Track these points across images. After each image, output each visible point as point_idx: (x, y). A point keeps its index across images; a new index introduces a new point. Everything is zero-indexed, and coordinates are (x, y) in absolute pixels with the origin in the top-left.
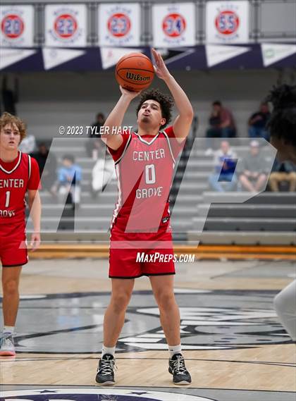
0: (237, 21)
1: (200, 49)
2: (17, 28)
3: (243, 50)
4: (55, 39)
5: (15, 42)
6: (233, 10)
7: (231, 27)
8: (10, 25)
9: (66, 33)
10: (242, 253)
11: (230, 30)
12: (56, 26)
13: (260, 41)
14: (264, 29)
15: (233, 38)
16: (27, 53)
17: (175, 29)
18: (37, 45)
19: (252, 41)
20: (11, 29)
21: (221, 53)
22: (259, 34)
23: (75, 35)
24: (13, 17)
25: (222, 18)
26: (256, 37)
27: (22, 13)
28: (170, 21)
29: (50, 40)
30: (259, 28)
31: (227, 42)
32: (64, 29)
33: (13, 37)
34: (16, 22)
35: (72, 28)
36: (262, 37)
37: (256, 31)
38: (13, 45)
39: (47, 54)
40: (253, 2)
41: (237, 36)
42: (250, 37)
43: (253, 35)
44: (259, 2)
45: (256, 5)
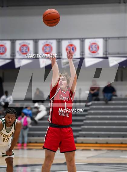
0: (98, 47)
2: (3, 50)
3: (101, 60)
4: (20, 55)
5: (3, 56)
6: (97, 42)
7: (95, 50)
9: (24, 52)
10: (100, 147)
11: (95, 51)
12: (20, 49)
13: (108, 56)
14: (110, 51)
16: (8, 61)
18: (12, 57)
19: (105, 56)
21: (91, 61)
22: (107, 53)
24: (2, 45)
25: (91, 46)
26: (106, 54)
27: (6, 44)
28: (69, 47)
29: (18, 56)
30: (107, 50)
31: (94, 56)
32: (24, 51)
33: (2, 54)
34: (3, 48)
35: (27, 50)
36: (109, 54)
37: (106, 51)
38: (2, 58)
39: (16, 61)
40: (105, 39)
41: (98, 54)
42: (104, 54)
43: (105, 53)
44: (108, 39)
45: (106, 41)
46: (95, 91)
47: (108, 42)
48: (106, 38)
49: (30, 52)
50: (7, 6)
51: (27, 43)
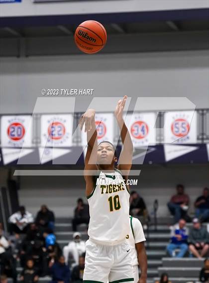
1: (160, 148)
3: (193, 149)
4: (49, 141)
5: (18, 143)
6: (185, 118)
8: (14, 131)
13: (205, 141)
15: (185, 140)
18: (34, 145)
19: (200, 142)
20: (15, 133)
21: (176, 151)
22: (205, 137)
24: (16, 124)
26: (203, 139)
27: (23, 121)
30: (205, 132)
31: (180, 142)
33: (16, 139)
36: (207, 139)
37: (203, 134)
38: (16, 146)
40: (201, 112)
41: (188, 138)
42: (198, 139)
43: (201, 137)
44: (205, 112)
45: (203, 114)
47: (205, 117)
48: (203, 110)
50: (27, 56)
51: (61, 119)
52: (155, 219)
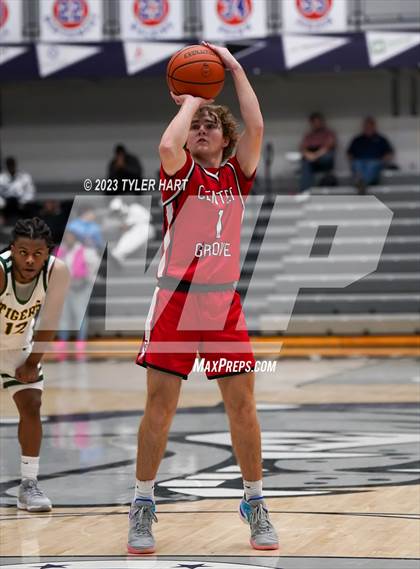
1: (274, 42)
3: (339, 42)
4: (56, 30)
7: (320, 8)
9: (71, 20)
10: (342, 346)
11: (319, 13)
12: (55, 10)
13: (363, 27)
14: (370, 10)
15: (323, 25)
16: (13, 53)
17: (236, 12)
18: (28, 39)
19: (353, 28)
21: (306, 47)
22: (362, 18)
23: (86, 23)
26: (358, 23)
28: (228, 1)
29: (48, 33)
30: (362, 9)
31: (314, 30)
32: (69, 14)
35: (80, 13)
36: (367, 22)
37: (358, 13)
39: (43, 52)
41: (329, 21)
42: (349, 22)
43: (354, 18)
46: (322, 152)
49: (89, 18)
52: (268, 180)
